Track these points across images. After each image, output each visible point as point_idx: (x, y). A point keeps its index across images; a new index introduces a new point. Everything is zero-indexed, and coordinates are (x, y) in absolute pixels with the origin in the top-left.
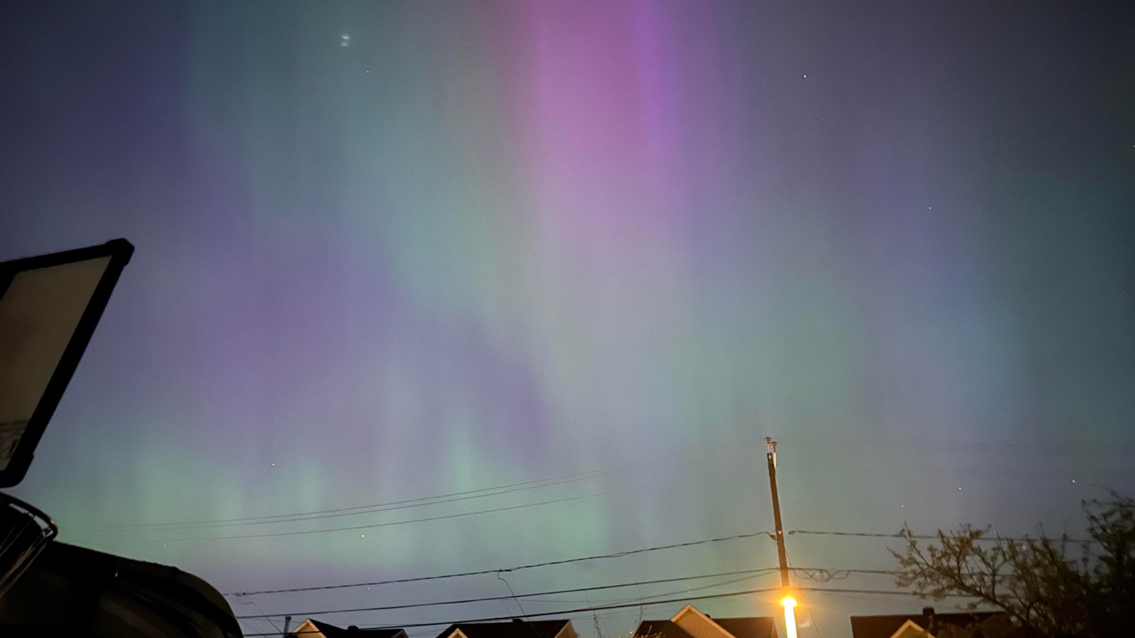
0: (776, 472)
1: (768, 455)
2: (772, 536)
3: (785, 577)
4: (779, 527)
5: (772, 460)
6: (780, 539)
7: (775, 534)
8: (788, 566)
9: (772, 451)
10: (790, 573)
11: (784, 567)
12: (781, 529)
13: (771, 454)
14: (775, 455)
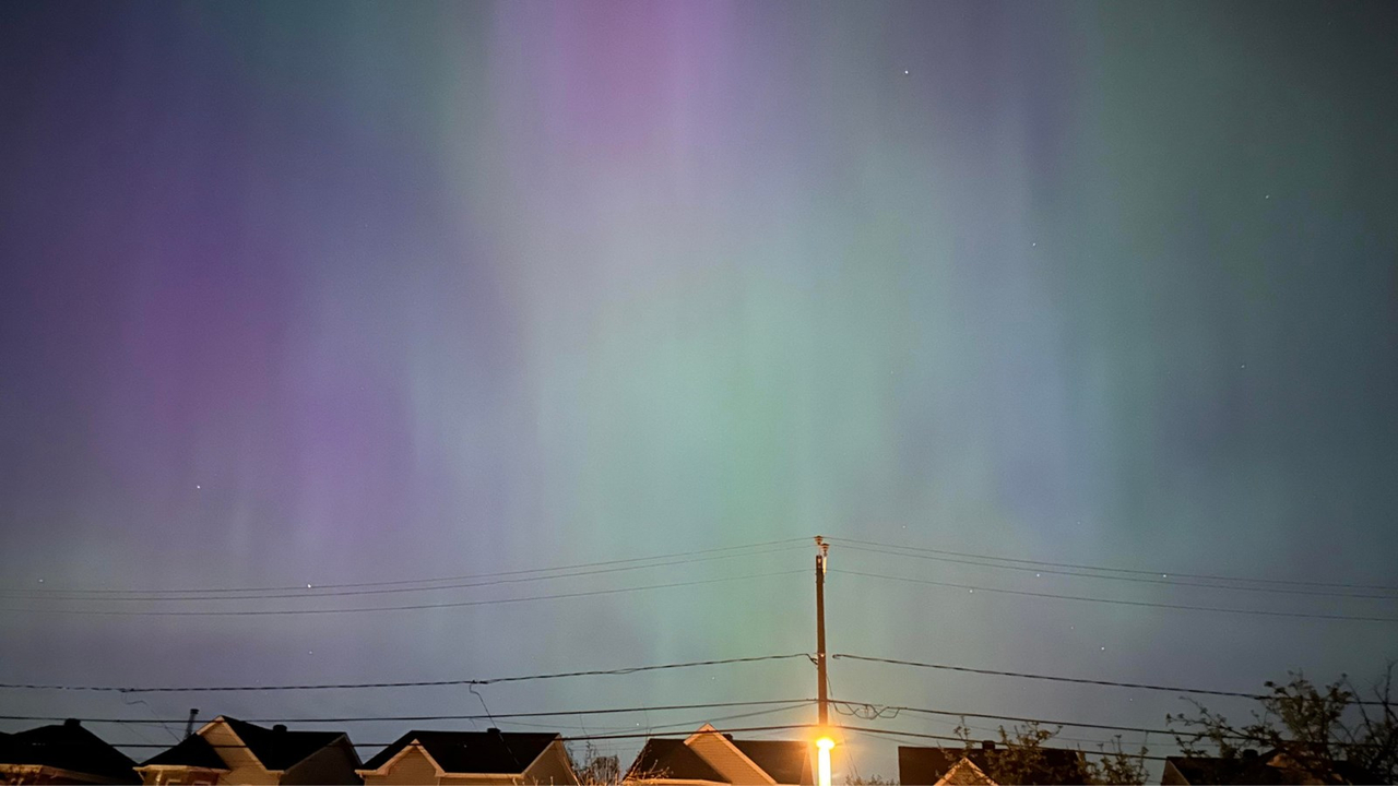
0: (825, 578)
1: (817, 557)
2: (812, 660)
3: (823, 711)
4: (822, 648)
5: (821, 564)
6: (821, 663)
7: (816, 657)
8: (829, 697)
9: (822, 554)
10: (830, 707)
11: (823, 700)
12: (824, 652)
13: (821, 557)
14: (825, 560)
